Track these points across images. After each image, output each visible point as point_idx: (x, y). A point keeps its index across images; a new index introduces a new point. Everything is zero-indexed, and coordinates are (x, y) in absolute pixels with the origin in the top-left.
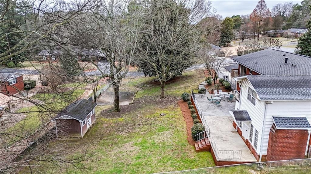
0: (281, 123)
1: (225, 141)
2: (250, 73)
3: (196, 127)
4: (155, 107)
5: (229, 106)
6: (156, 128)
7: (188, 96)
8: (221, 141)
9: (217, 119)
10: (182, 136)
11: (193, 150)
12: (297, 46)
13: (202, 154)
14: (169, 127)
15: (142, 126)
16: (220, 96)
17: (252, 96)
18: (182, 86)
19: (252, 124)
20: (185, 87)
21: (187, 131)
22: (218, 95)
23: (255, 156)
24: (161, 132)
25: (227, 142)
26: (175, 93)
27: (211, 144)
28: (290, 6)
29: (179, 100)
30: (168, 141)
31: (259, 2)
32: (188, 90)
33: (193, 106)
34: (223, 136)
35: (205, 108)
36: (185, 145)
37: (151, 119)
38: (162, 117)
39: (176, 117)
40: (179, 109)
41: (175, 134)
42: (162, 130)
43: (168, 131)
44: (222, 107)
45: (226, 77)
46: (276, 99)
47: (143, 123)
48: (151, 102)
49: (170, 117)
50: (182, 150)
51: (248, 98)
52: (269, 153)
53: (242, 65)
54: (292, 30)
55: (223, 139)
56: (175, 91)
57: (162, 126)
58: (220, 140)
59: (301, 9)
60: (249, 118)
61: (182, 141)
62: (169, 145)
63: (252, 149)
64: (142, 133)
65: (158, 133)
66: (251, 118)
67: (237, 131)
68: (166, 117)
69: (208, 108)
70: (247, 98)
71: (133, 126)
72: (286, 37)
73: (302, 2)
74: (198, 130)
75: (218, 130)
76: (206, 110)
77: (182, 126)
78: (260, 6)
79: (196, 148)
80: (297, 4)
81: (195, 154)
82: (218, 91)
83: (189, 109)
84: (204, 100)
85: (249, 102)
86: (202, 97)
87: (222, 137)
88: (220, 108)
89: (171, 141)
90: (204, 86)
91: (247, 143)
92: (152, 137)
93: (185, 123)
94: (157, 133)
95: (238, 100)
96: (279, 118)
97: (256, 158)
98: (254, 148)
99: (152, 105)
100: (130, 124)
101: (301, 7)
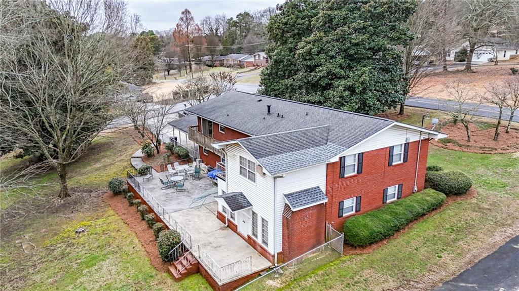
0: (296, 202)
1: (217, 247)
2: (220, 131)
3: (167, 238)
4: (57, 220)
5: (197, 187)
6: (78, 261)
7: (121, 183)
8: (213, 250)
9: (190, 214)
10: (139, 262)
11: (169, 281)
12: (261, 83)
13: (187, 282)
14: (105, 252)
15: (43, 266)
16: (179, 174)
17: (248, 169)
18: (98, 165)
19: (255, 211)
20: (105, 166)
21: (144, 250)
22: (174, 171)
23: (266, 258)
24: (92, 265)
25: (221, 248)
26: (87, 181)
27: (199, 259)
28: (224, 20)
29: (103, 194)
30: (114, 279)
31: (183, 13)
32: (112, 172)
33: (140, 201)
34: (211, 240)
35: (163, 199)
36: (152, 277)
37: (58, 245)
38: (81, 235)
39: (111, 228)
40: (112, 212)
41: (124, 261)
42: (92, 261)
43: (107, 261)
44: (188, 192)
45: (174, 139)
46: (288, 170)
47: (43, 260)
48: (43, 210)
49: (99, 230)
50: (149, 286)
51: (241, 173)
52: (286, 248)
53: (203, 119)
54: (234, 56)
55: (213, 245)
56: (87, 178)
57: (88, 255)
58: (209, 248)
59: (238, 26)
60: (248, 202)
61: (143, 270)
62: (121, 285)
63: (259, 248)
64: (50, 280)
65: (87, 270)
66: (250, 202)
67: (228, 226)
68: (90, 233)
69: (168, 199)
70: (239, 173)
71: (19, 271)
72: (228, 67)
73: (238, 15)
74: (171, 244)
75: (199, 233)
76: (165, 202)
77: (132, 242)
78: (185, 19)
79: (175, 275)
80: (232, 18)
81: (176, 287)
82: (173, 166)
83: (130, 208)
84: (155, 186)
85: (245, 178)
86: (148, 180)
87: (211, 243)
88: (186, 193)
89: (122, 277)
90: (140, 159)
91: (250, 241)
92: (78, 281)
93: (134, 234)
94: (84, 272)
95: (222, 177)
96: (291, 194)
97: (269, 260)
98: (264, 246)
99: (48, 215)
100: (9, 270)
101: (238, 23)
